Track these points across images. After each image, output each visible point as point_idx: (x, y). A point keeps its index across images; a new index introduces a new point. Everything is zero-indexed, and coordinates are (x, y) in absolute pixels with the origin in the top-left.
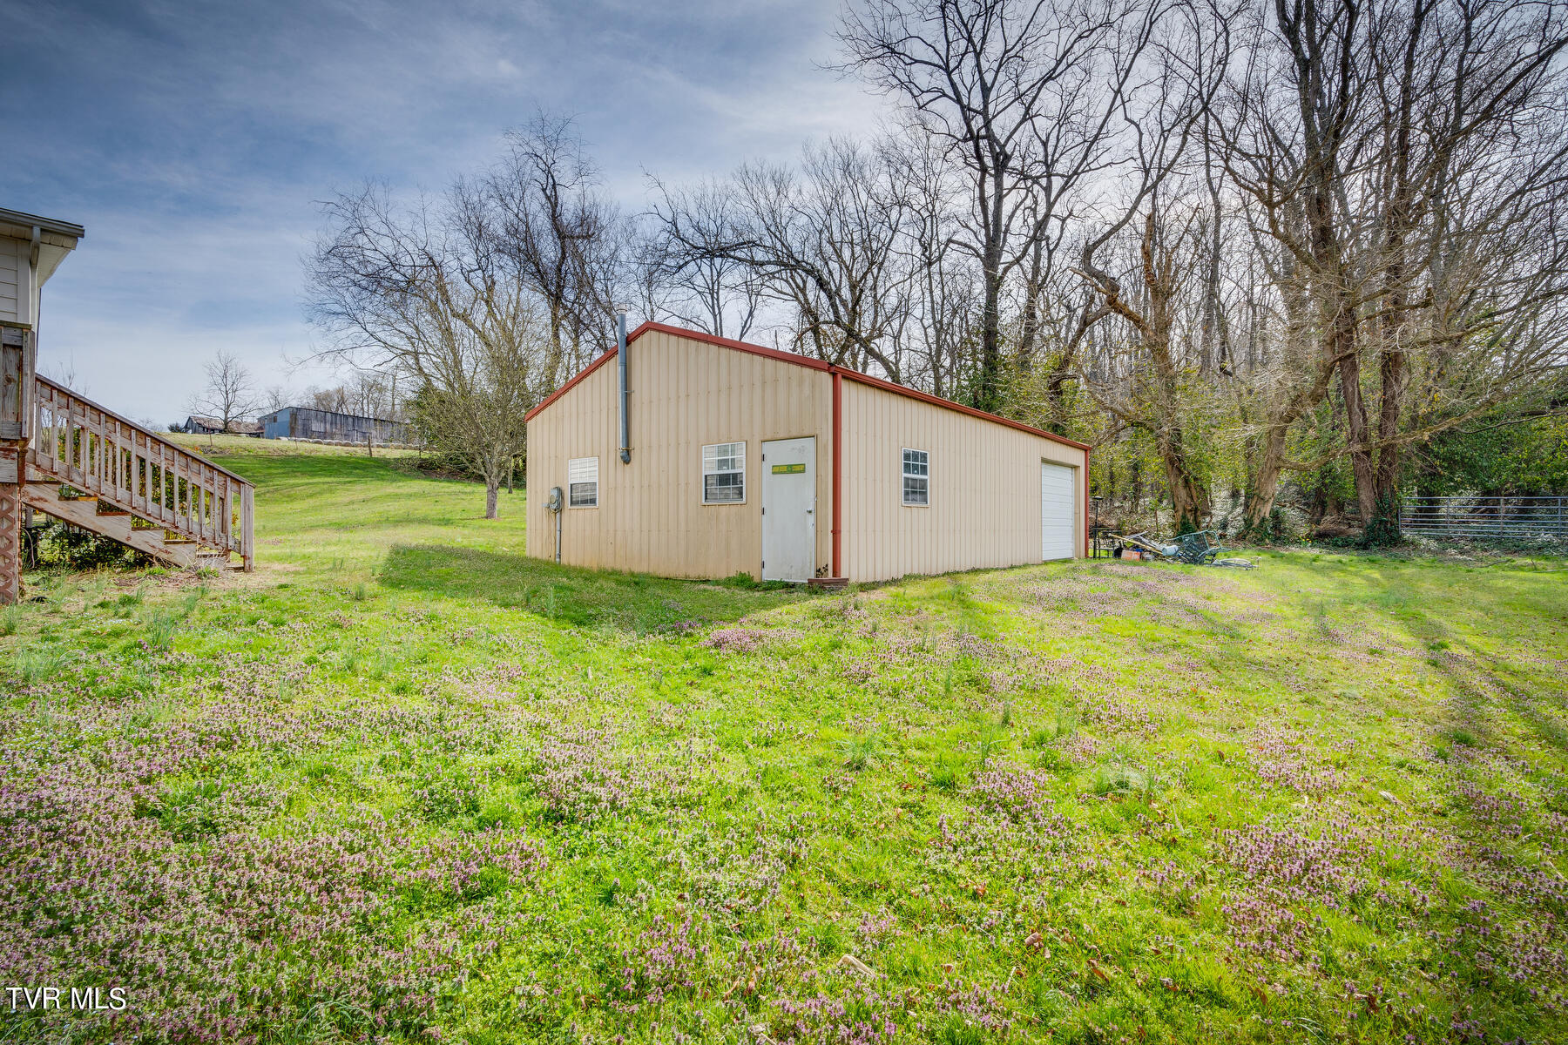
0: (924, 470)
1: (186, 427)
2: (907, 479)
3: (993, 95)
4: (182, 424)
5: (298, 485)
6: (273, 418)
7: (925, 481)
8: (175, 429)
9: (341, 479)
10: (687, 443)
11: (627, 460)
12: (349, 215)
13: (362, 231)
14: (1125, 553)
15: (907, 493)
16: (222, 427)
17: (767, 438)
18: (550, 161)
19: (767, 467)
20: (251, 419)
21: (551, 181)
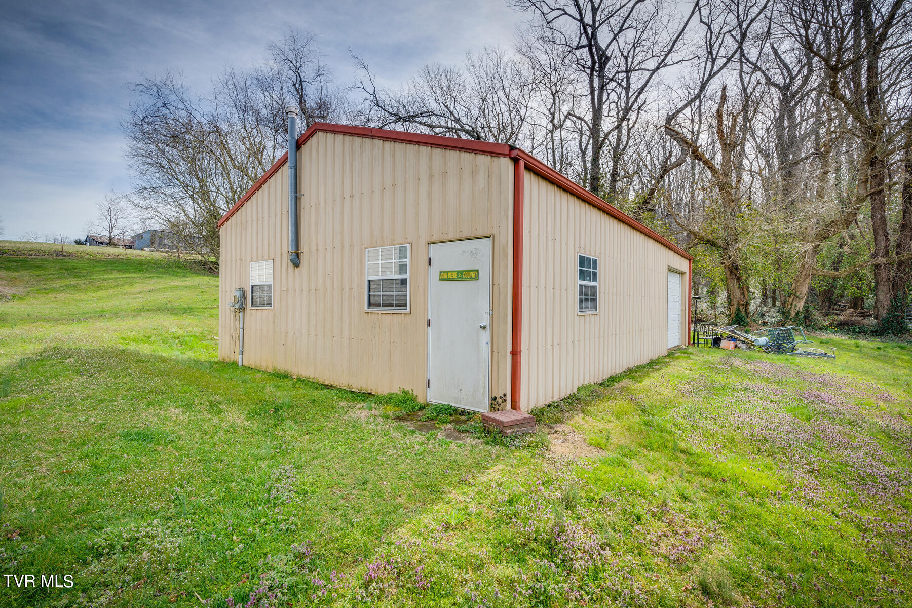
0: (594, 276)
1: (86, 241)
2: (581, 286)
3: (599, 13)
4: (83, 239)
5: (109, 279)
6: (140, 236)
7: (595, 288)
8: (78, 242)
9: (146, 275)
10: (352, 246)
11: (297, 265)
12: (154, 93)
13: (165, 106)
14: (723, 343)
15: (581, 301)
16: (108, 241)
17: (433, 240)
18: (299, 66)
19: (434, 272)
20: (128, 237)
21: (299, 78)
